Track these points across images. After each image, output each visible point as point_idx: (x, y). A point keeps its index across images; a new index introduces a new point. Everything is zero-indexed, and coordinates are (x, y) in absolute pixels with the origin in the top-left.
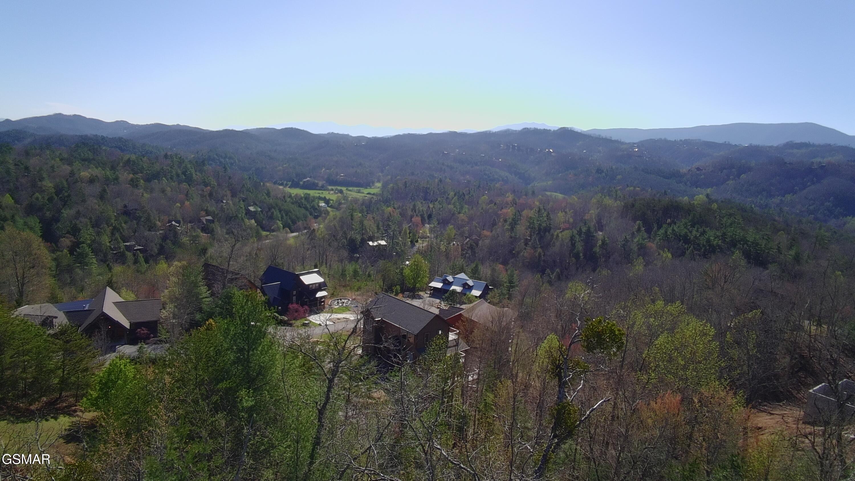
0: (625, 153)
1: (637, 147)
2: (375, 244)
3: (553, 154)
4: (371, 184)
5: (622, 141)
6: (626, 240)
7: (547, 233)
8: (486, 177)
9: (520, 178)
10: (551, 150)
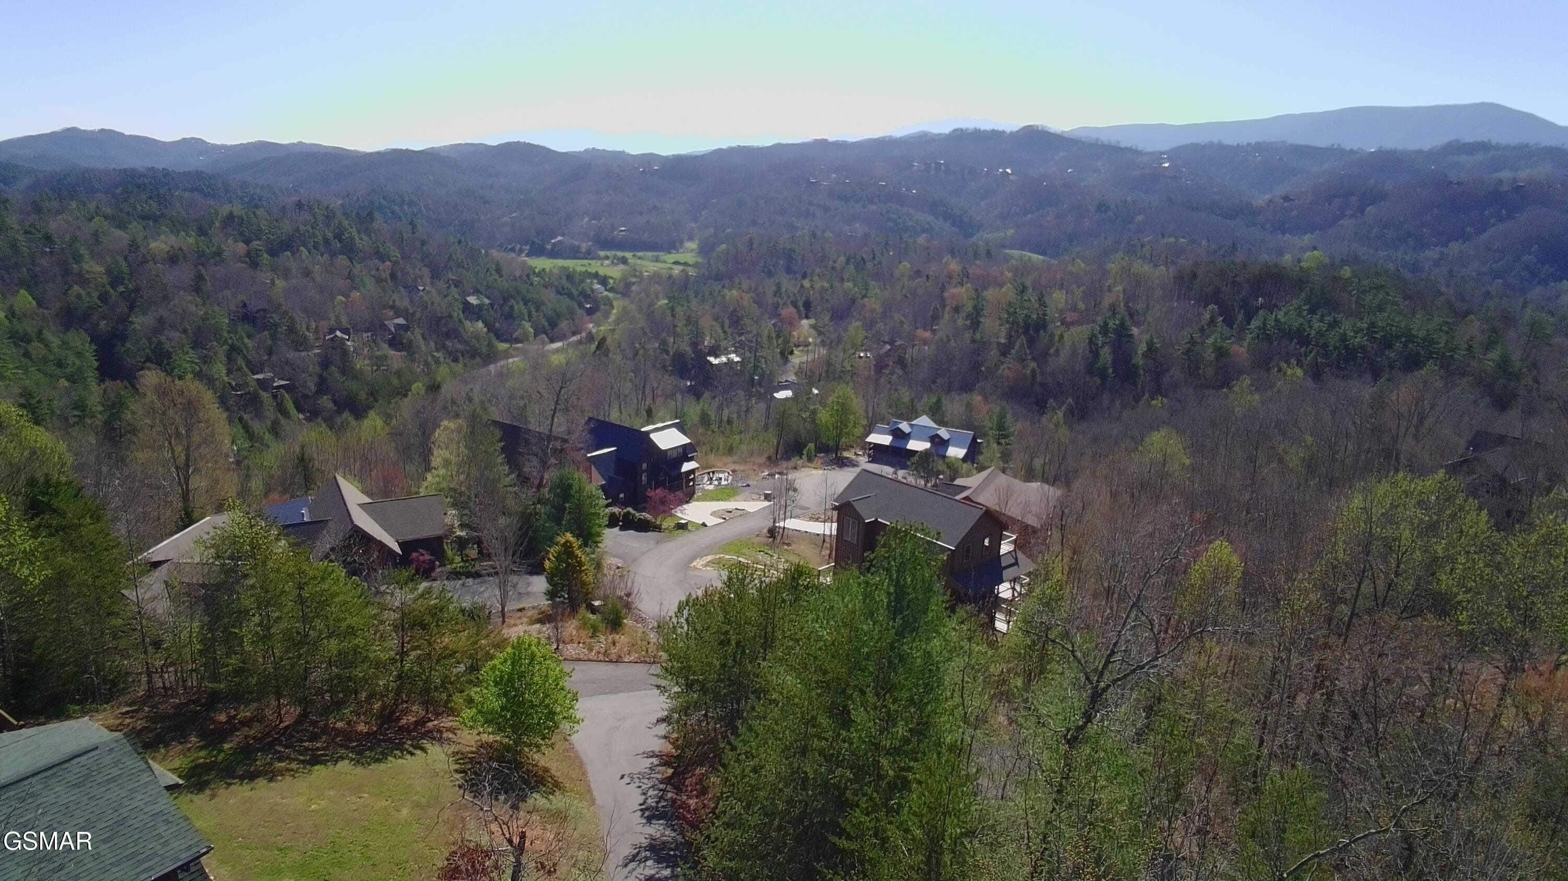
0: (1147, 171)
1: (1169, 159)
2: (724, 359)
3: (1011, 177)
4: (678, 245)
5: (1140, 148)
6: (1193, 342)
7: (1042, 332)
8: (892, 225)
9: (953, 224)
10: (1009, 171)
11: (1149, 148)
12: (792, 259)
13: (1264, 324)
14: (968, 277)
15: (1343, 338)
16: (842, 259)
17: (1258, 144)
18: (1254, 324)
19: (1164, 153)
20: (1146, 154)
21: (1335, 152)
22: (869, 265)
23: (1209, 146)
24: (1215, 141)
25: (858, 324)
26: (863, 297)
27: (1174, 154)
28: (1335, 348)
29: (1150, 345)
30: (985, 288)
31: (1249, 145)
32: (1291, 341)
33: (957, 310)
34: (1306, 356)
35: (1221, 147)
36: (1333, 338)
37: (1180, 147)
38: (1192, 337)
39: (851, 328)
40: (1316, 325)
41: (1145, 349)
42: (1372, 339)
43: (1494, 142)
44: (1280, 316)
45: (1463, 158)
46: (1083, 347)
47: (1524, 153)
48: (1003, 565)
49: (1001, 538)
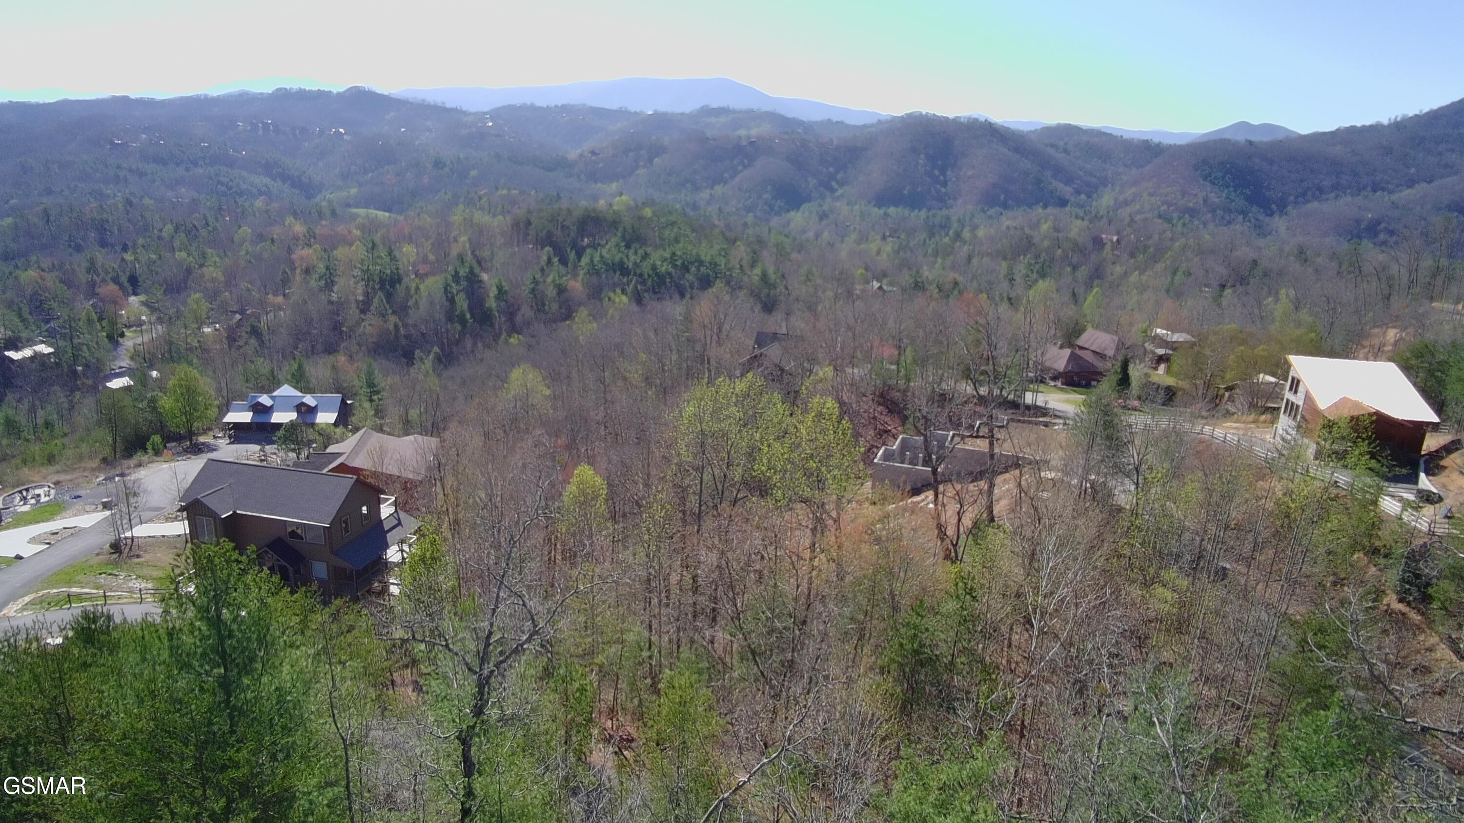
1: (492, 119)
3: (345, 137)
5: (464, 109)
6: (535, 282)
7: (398, 286)
8: (224, 188)
9: (293, 185)
10: (341, 130)
11: (473, 109)
12: (105, 230)
13: (592, 261)
14: (315, 238)
15: (654, 268)
16: (169, 228)
17: (564, 107)
18: (585, 260)
19: (486, 113)
20: (470, 114)
21: (622, 113)
22: (203, 232)
23: (524, 108)
24: (529, 103)
25: (198, 295)
26: (201, 266)
27: (496, 114)
28: (649, 276)
29: (500, 289)
30: (334, 247)
31: (556, 106)
32: (615, 272)
33: (307, 271)
34: (628, 285)
35: (533, 108)
36: (646, 268)
37: (499, 108)
38: (534, 278)
39: (190, 301)
40: (632, 258)
41: (496, 292)
42: (675, 266)
43: (731, 107)
44: (604, 252)
45: (713, 120)
46: (439, 296)
47: (751, 116)
48: (386, 529)
49: (379, 502)
